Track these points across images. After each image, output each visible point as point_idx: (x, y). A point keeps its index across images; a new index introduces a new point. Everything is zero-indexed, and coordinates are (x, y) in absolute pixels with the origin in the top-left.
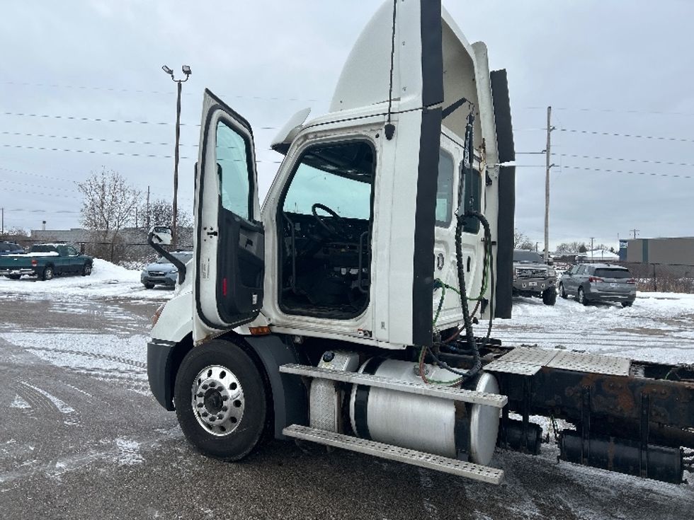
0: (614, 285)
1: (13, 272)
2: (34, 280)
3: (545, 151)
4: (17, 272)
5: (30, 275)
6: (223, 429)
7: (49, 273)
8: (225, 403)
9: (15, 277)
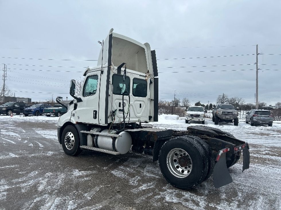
0: (263, 117)
1: (48, 114)
2: (55, 117)
3: (256, 63)
4: (49, 114)
5: (53, 115)
6: (70, 148)
7: (59, 114)
8: (71, 141)
9: (49, 116)
